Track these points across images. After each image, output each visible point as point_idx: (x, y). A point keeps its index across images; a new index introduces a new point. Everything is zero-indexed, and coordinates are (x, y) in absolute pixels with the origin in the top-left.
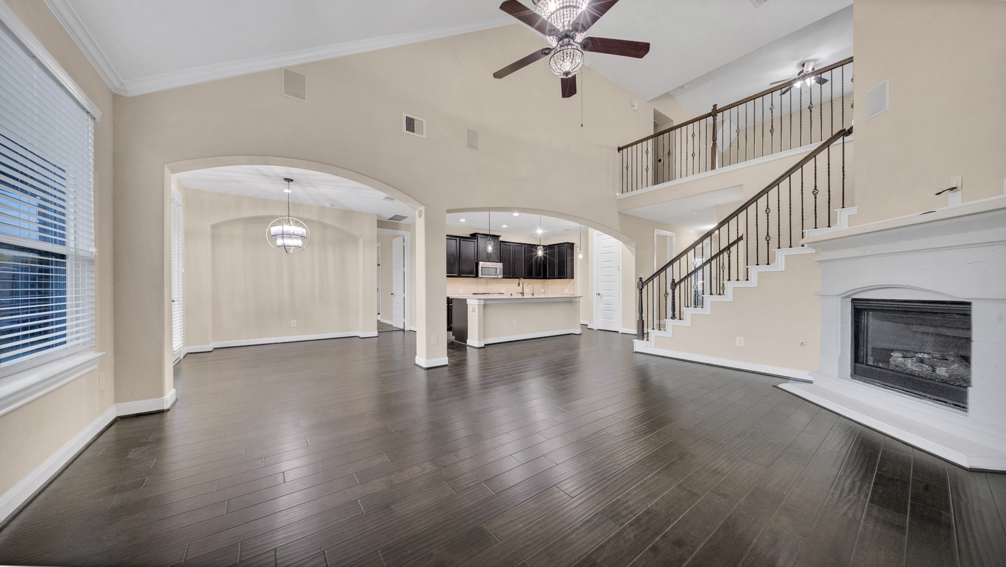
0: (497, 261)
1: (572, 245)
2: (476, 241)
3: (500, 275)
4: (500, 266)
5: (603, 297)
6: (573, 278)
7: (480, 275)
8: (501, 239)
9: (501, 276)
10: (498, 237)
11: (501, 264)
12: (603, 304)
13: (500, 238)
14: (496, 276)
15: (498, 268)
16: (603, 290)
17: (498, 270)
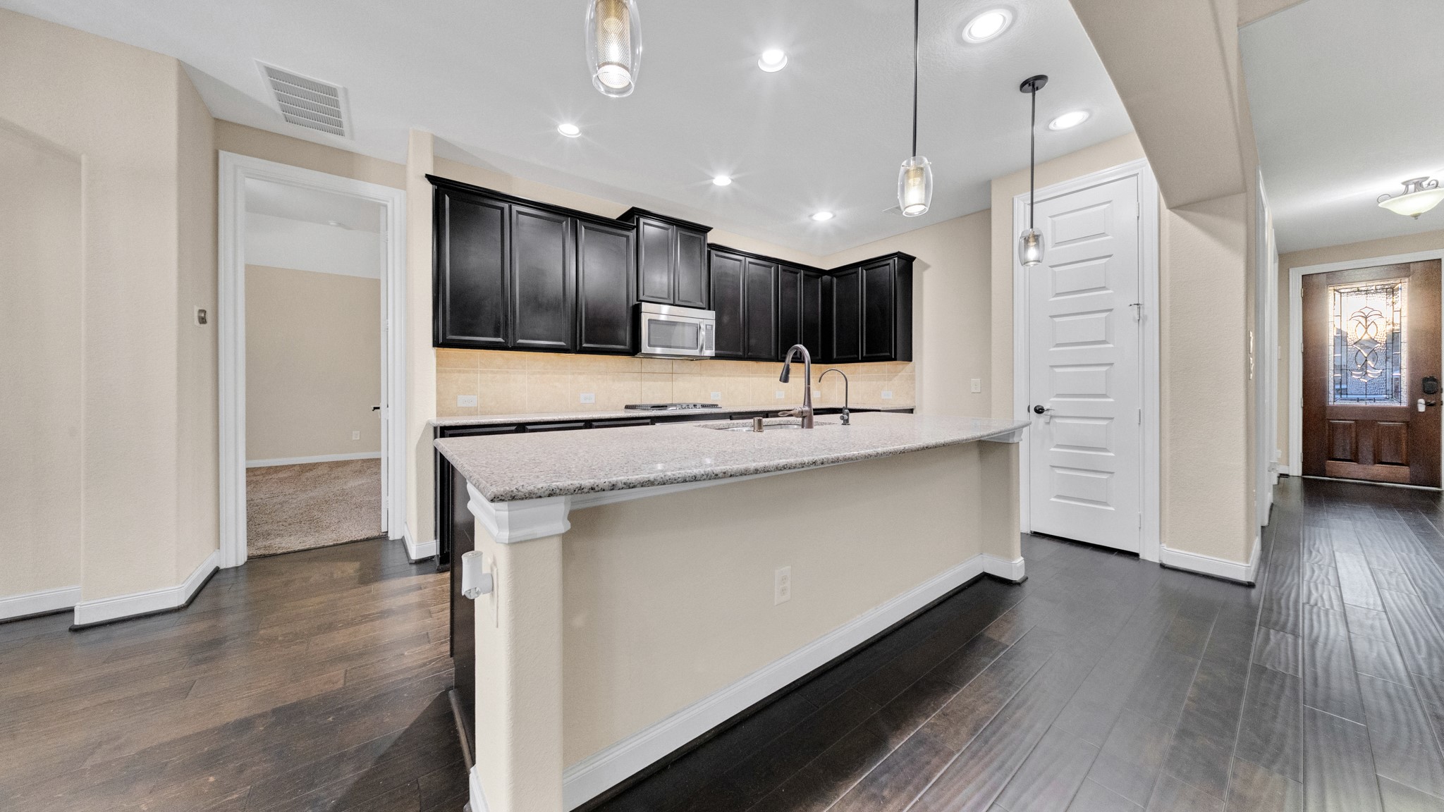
0: (700, 304)
1: (906, 262)
2: (632, 234)
3: (709, 348)
4: (707, 319)
5: (1058, 421)
6: (911, 360)
7: (645, 348)
8: (711, 238)
9: (710, 352)
10: (705, 230)
11: (711, 315)
12: (1058, 446)
13: (709, 234)
14: (696, 352)
15: (703, 326)
16: (1058, 396)
17: (703, 333)
